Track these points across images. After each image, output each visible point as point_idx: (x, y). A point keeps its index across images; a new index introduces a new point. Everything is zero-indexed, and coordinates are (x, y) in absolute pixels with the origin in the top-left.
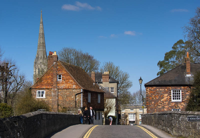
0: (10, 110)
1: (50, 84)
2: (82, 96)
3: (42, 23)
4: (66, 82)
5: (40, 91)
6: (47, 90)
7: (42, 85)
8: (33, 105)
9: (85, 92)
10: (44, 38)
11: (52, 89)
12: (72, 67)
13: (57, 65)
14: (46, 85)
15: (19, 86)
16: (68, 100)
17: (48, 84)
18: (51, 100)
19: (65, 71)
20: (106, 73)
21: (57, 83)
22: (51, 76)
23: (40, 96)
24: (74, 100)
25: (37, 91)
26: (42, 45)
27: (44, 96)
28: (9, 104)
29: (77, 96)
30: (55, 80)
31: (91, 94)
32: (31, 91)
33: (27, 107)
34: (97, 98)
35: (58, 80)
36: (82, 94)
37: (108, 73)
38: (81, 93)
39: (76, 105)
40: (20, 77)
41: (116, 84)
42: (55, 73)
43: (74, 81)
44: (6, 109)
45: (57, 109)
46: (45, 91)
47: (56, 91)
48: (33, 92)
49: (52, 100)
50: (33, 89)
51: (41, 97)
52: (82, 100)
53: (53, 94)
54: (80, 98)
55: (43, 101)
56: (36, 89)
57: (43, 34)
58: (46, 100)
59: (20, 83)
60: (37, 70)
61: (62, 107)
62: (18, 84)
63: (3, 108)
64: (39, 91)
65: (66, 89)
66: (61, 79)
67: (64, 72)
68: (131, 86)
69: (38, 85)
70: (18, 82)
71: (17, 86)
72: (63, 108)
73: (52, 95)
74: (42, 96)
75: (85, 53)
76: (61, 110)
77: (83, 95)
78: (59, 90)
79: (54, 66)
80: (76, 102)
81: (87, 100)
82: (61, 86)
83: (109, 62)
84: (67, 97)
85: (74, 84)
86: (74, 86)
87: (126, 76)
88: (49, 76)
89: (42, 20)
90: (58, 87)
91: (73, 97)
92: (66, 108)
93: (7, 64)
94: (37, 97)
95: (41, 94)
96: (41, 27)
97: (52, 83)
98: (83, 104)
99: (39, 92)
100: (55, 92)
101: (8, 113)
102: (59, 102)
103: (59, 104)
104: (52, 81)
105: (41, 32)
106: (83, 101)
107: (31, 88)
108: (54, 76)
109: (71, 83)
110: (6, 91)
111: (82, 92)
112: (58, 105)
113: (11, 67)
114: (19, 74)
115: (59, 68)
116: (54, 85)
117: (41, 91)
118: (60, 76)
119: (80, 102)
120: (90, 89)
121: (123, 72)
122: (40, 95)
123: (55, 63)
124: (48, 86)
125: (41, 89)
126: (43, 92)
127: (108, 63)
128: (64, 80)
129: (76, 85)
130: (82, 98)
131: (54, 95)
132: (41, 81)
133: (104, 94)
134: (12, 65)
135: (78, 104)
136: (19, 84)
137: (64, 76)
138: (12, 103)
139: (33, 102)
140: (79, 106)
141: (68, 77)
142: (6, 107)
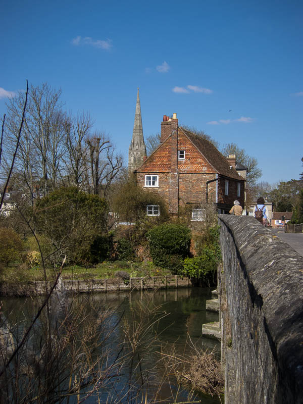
0: (104, 205)
1: (166, 165)
2: (217, 185)
3: (139, 103)
4: (191, 163)
5: (150, 176)
6: (162, 175)
7: (154, 166)
8: (139, 198)
9: (222, 179)
10: (140, 120)
11: (169, 173)
12: (200, 140)
13: (178, 136)
14: (160, 166)
15: (115, 171)
16: (195, 191)
17: (163, 165)
18: (167, 190)
19: (191, 144)
20: (232, 157)
21: (178, 163)
22: (167, 153)
23: (150, 185)
24: (204, 192)
25: (146, 176)
26: (138, 128)
27: (157, 185)
28: (101, 197)
29: (209, 184)
30: (174, 159)
31: (229, 183)
32: (136, 175)
33: (129, 201)
34: (236, 188)
35: (179, 158)
36: (217, 181)
37: (234, 157)
38: (215, 180)
39: (207, 199)
40: (117, 158)
41: (245, 171)
42: (174, 147)
43: (205, 161)
44: (96, 204)
45: (177, 205)
46: (158, 176)
47: (175, 177)
48: (139, 177)
49: (169, 191)
50: (139, 172)
51: (152, 186)
52: (217, 191)
53: (171, 181)
54: (215, 188)
55: (154, 192)
56: (144, 172)
57: (140, 116)
58: (160, 190)
59: (117, 167)
60: (133, 158)
61: (185, 203)
62: (113, 168)
63: (93, 202)
64: (148, 176)
65: (192, 174)
66: (183, 157)
67: (189, 147)
68: (260, 175)
69: (146, 167)
70: (114, 166)
71: (113, 171)
72: (187, 203)
73: (169, 183)
74: (154, 184)
75: (199, 131)
76: (184, 206)
77: (219, 184)
78: (181, 175)
79: (173, 136)
80: (207, 194)
81: (224, 191)
82: (184, 169)
83: (232, 144)
84: (192, 186)
85: (204, 166)
86: (205, 169)
87: (253, 162)
88: (165, 153)
89: (139, 99)
90: (179, 169)
91: (202, 186)
92: (192, 203)
93: (99, 140)
94: (146, 186)
95: (152, 181)
96: (138, 106)
97: (170, 164)
98: (218, 197)
99: (149, 178)
100: (173, 177)
101: (100, 210)
102: (180, 194)
103: (180, 196)
104: (169, 160)
105: (138, 112)
106: (219, 193)
107: (136, 171)
108: (173, 152)
109: (200, 163)
110: (97, 178)
111: (217, 179)
112: (179, 199)
113: (103, 144)
114: (115, 154)
115: (180, 140)
116: (173, 167)
117: (152, 176)
118: (182, 152)
119: (213, 195)
120: (227, 175)
121: (250, 157)
122: (150, 182)
123: (174, 131)
124: (164, 167)
125: (151, 172)
126: (154, 178)
127: (230, 145)
128: (189, 159)
129: (208, 166)
130: (217, 187)
131: (172, 183)
132: (153, 160)
133: (245, 183)
134: (105, 141)
135: (210, 198)
136: (115, 168)
137: (188, 153)
138: (105, 195)
139: (139, 193)
140: (212, 201)
141: (195, 155)
142: (97, 201)
